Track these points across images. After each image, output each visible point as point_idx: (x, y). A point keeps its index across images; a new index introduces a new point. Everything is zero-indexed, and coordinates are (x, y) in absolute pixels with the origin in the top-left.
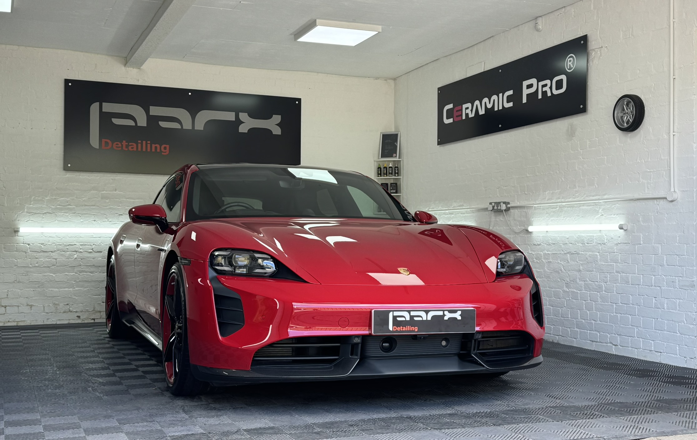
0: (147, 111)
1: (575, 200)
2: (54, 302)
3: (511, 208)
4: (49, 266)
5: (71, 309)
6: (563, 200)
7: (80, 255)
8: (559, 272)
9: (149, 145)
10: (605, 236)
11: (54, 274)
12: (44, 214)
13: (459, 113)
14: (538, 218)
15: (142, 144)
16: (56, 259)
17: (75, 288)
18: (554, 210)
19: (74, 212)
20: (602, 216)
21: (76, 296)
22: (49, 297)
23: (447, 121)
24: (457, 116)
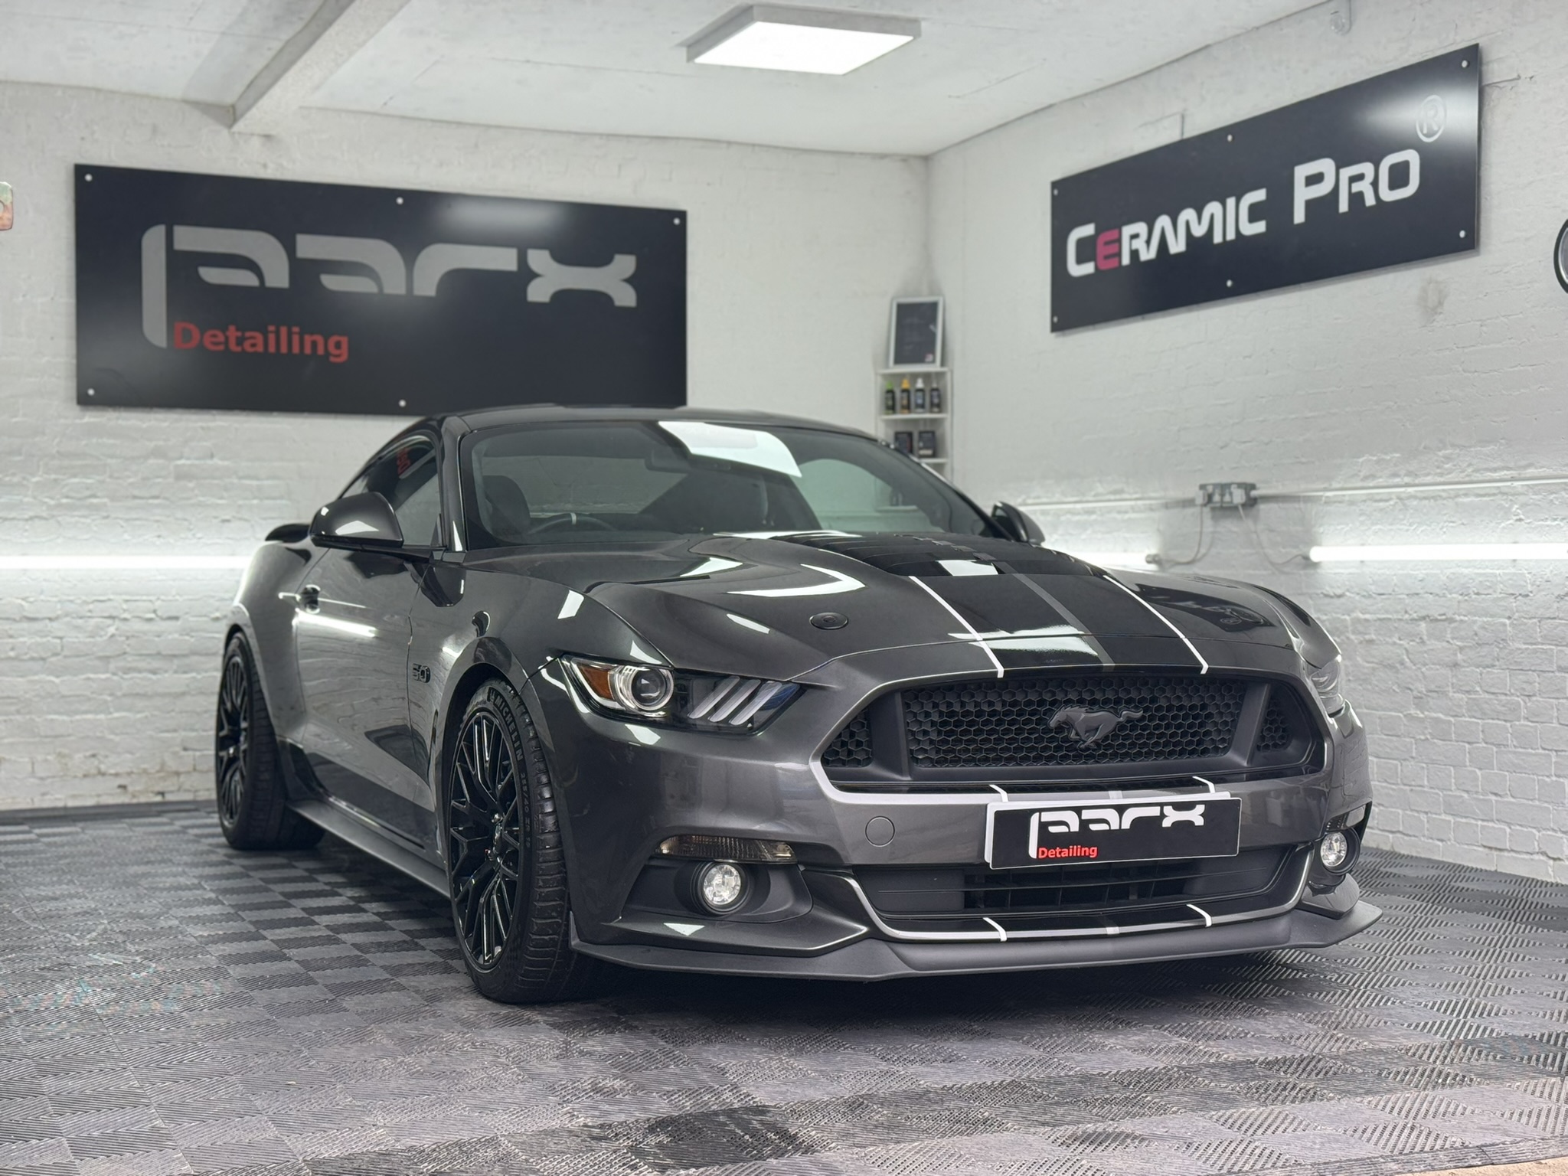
0: (290, 248)
1: (1442, 479)
2: (58, 750)
3: (1259, 501)
4: (44, 655)
5: (103, 767)
6: (1407, 480)
7: (124, 627)
8: (1395, 667)
9: (296, 339)
10: (1529, 576)
11: (57, 677)
12: (27, 520)
13: (1112, 249)
14: (1338, 525)
15: (277, 333)
16: (61, 638)
17: (111, 713)
18: (1382, 504)
19: (105, 514)
20: (1518, 523)
21: (116, 734)
22: (46, 737)
23: (1078, 270)
24: (1107, 257)
